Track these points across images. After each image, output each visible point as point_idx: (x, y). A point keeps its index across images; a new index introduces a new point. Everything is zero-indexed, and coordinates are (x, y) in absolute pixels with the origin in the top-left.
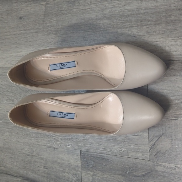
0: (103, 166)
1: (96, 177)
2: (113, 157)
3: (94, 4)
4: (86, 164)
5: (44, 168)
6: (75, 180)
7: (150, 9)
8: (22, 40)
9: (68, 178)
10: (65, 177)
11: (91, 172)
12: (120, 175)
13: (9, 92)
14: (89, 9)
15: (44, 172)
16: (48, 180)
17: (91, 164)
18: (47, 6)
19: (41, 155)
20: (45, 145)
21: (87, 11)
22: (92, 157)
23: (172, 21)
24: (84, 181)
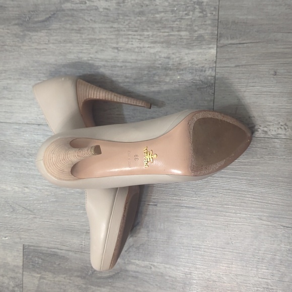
0: (55, 266)
1: (45, 281)
2: (70, 253)
3: (53, 43)
4: (31, 263)
6: (13, 285)
7: (128, 62)
9: (3, 283)
11: (38, 273)
12: (78, 276)
14: (46, 49)
17: (38, 263)
21: (43, 52)
22: (41, 253)
24: (26, 287)
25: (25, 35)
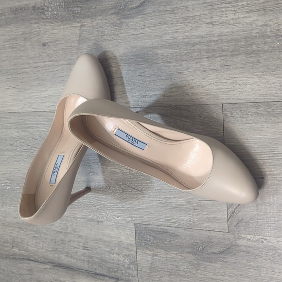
0: (166, 243)
1: (157, 258)
2: (180, 230)
3: (149, 27)
4: (143, 241)
5: (84, 249)
6: (128, 263)
7: (224, 35)
8: (48, 75)
9: (119, 261)
10: (113, 259)
11: (150, 251)
12: (189, 253)
13: (29, 147)
14: (143, 34)
15: (83, 255)
16: (90, 265)
17: (150, 241)
18: (82, 29)
19: (79, 232)
20: (85, 218)
21: (140, 37)
22: (152, 231)
23: (254, 51)
24: (140, 264)
25: (121, 23)
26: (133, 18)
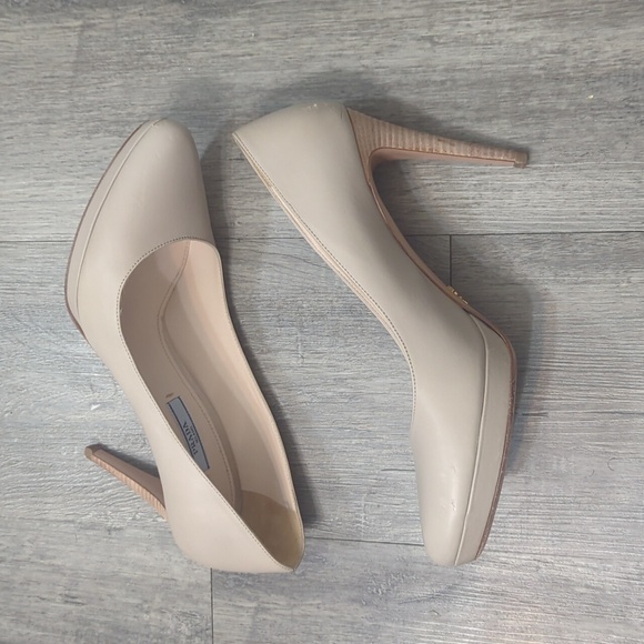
1: (269, 617)
3: (268, 39)
4: (231, 576)
5: (67, 602)
6: (188, 633)
7: (460, 70)
9: (163, 629)
10: (147, 626)
11: (249, 599)
14: (251, 55)
15: (64, 617)
18: (87, 34)
19: (54, 557)
20: (73, 522)
21: (243, 63)
23: (532, 112)
24: (221, 634)
25: (195, 26)
26: (226, 14)
